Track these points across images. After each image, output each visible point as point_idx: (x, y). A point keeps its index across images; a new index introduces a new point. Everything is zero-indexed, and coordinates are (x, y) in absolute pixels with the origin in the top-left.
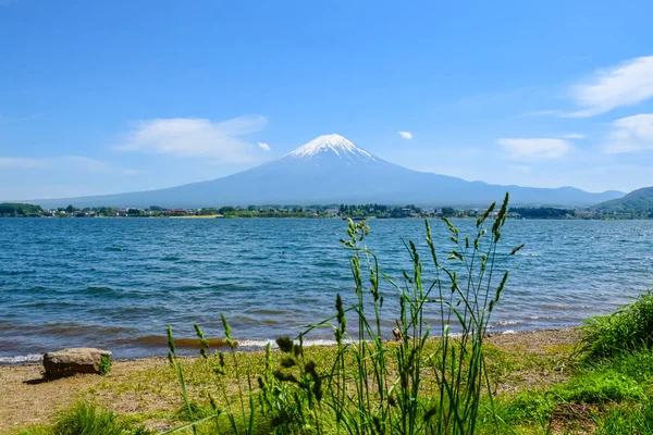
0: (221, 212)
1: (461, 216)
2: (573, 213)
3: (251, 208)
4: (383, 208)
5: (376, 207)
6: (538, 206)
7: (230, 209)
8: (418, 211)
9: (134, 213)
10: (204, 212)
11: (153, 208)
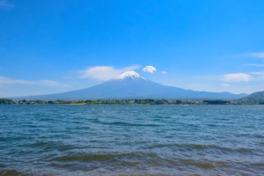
0: (86, 102)
1: (184, 104)
2: (229, 102)
3: (98, 101)
4: (152, 101)
5: (150, 100)
6: (215, 100)
7: (90, 101)
8: (167, 102)
9: (50, 102)
10: (79, 102)
11: (58, 101)
